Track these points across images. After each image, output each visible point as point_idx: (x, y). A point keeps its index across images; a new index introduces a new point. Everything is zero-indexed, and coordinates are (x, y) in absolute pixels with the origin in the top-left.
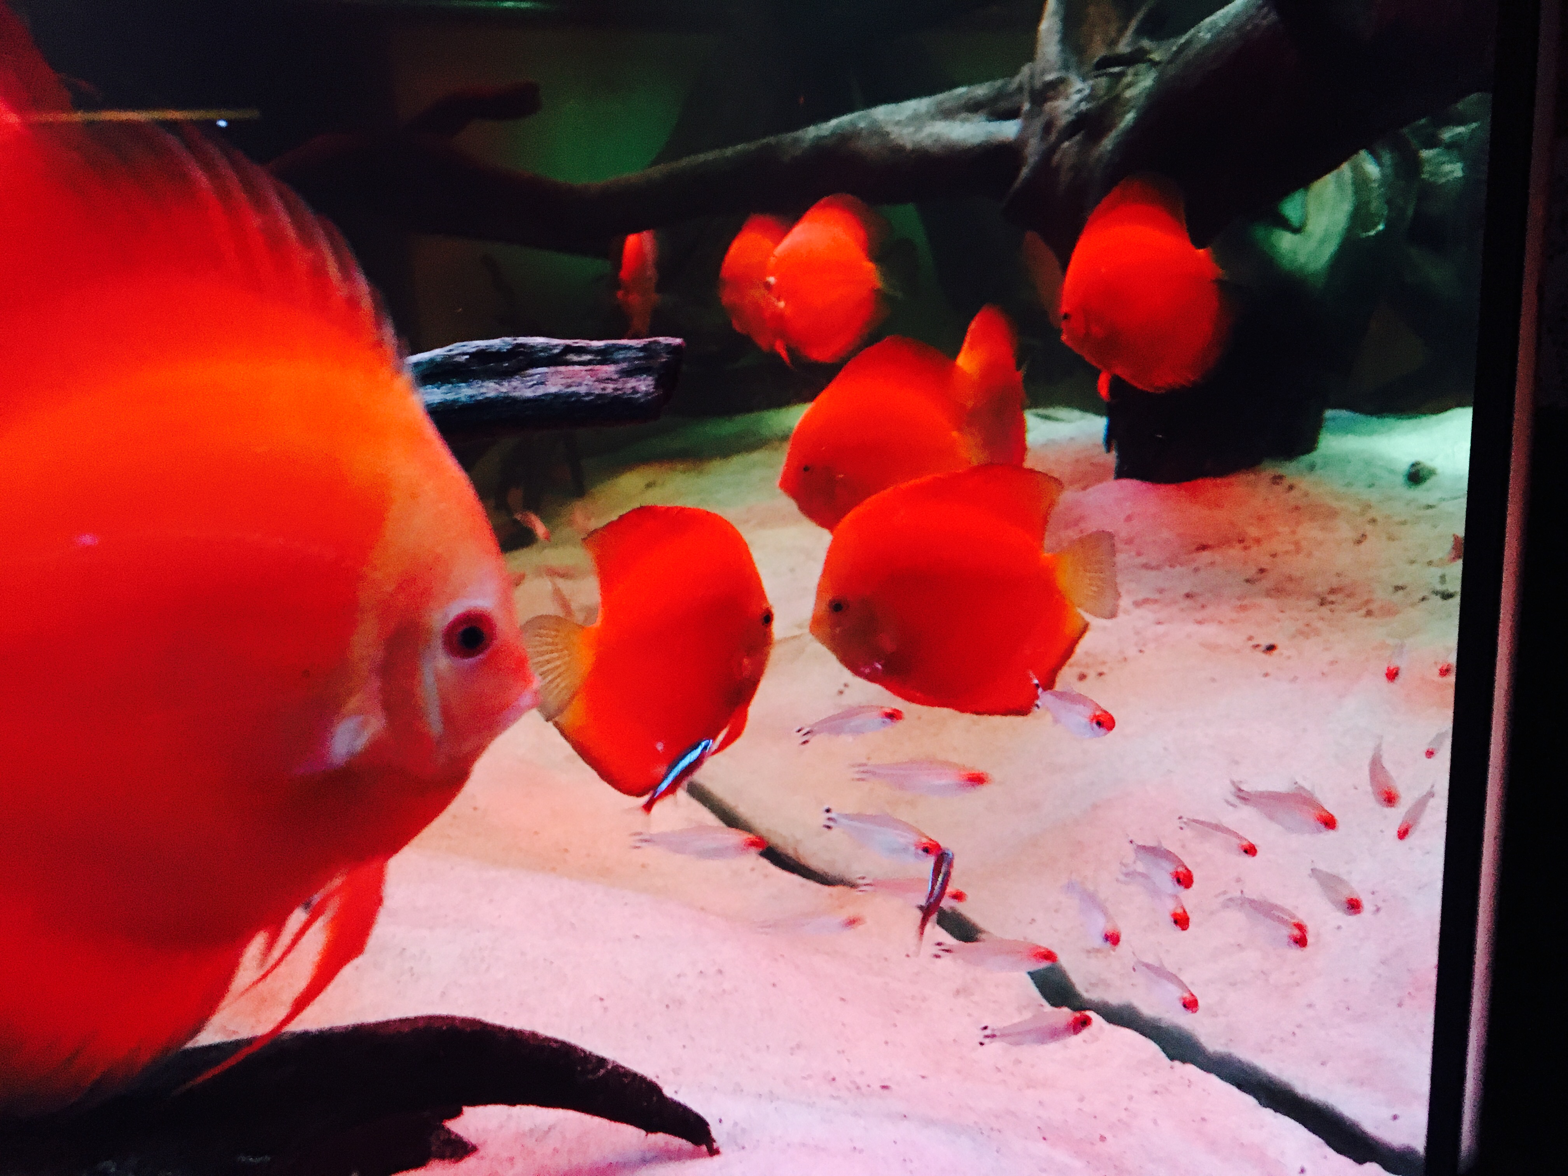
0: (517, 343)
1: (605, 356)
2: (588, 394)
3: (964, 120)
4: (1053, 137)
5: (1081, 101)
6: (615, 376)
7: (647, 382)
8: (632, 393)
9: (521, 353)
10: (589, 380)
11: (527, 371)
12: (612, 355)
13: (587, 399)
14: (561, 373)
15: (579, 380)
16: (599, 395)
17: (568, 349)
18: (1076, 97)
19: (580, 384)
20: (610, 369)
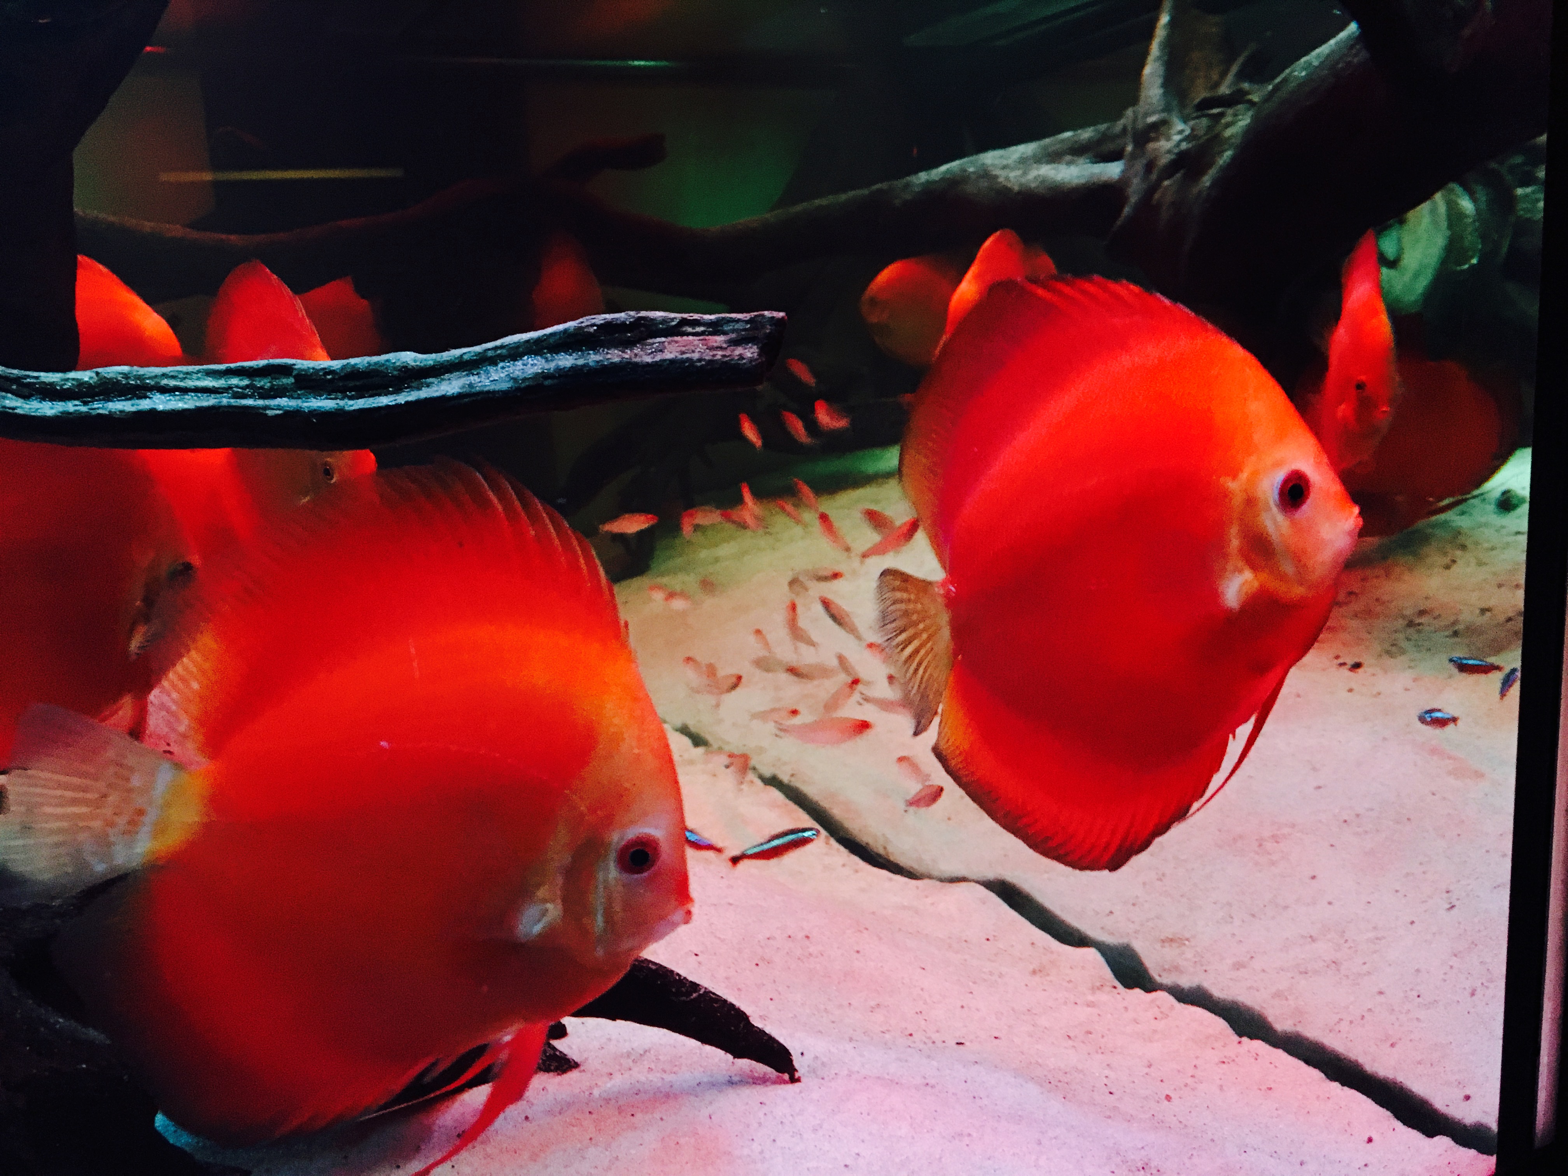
0: (639, 317)
1: (715, 328)
2: (700, 360)
3: (1069, 163)
4: (1154, 176)
5: (1181, 141)
6: (725, 345)
7: (752, 350)
8: (739, 359)
9: (643, 325)
10: (701, 347)
11: (648, 341)
12: (722, 326)
13: (699, 364)
14: (676, 342)
15: (693, 348)
16: (710, 361)
17: (684, 322)
18: (1177, 138)
19: (693, 352)
20: (720, 339)
